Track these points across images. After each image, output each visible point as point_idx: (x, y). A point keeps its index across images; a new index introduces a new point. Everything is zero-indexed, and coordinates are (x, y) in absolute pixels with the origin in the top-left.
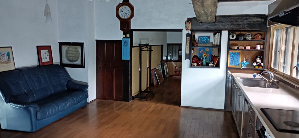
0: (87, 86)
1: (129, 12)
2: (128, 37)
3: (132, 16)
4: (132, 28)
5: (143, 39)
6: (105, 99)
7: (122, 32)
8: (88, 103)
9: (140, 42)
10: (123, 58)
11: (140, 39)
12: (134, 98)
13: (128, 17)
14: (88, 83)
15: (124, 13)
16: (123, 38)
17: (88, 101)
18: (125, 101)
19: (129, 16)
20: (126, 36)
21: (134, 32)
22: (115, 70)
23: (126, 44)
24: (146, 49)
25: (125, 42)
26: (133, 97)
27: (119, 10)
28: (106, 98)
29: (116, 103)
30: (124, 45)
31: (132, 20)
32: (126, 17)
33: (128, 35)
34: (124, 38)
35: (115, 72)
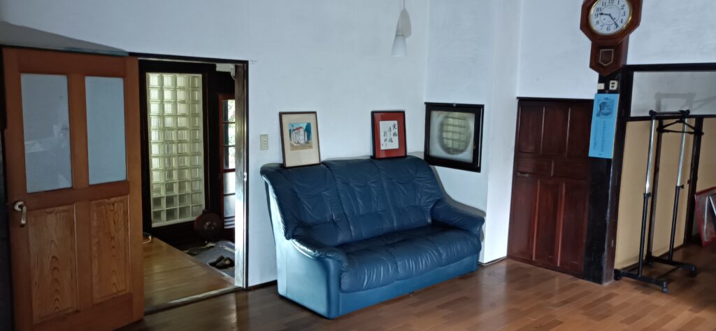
0: (482, 221)
1: (622, 13)
2: (615, 88)
3: (634, 23)
4: (631, 60)
5: (667, 96)
6: (530, 262)
7: (596, 75)
8: (481, 266)
9: (659, 106)
10: (593, 153)
11: (659, 96)
12: (618, 275)
13: (618, 29)
14: (484, 214)
15: (608, 17)
16: (596, 92)
17: (480, 261)
18: (588, 279)
19: (622, 26)
20: (607, 87)
21: (636, 75)
22: (564, 185)
23: (605, 111)
24: (678, 127)
25: (602, 106)
26: (617, 271)
27: (593, 11)
28: (534, 259)
29: (560, 279)
30: (598, 115)
31: (633, 37)
32: (613, 30)
33: (616, 82)
34: (600, 92)
35: (564, 191)
